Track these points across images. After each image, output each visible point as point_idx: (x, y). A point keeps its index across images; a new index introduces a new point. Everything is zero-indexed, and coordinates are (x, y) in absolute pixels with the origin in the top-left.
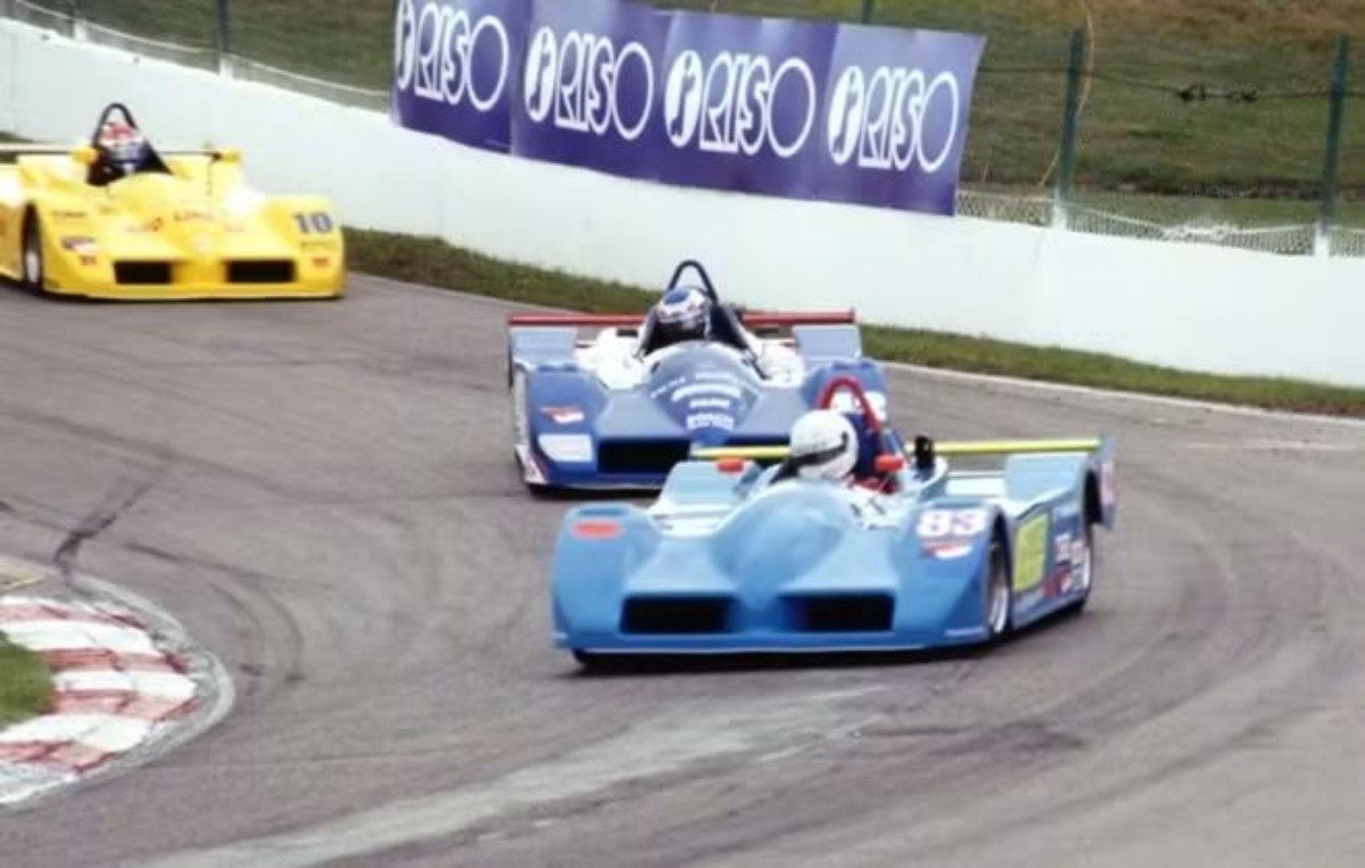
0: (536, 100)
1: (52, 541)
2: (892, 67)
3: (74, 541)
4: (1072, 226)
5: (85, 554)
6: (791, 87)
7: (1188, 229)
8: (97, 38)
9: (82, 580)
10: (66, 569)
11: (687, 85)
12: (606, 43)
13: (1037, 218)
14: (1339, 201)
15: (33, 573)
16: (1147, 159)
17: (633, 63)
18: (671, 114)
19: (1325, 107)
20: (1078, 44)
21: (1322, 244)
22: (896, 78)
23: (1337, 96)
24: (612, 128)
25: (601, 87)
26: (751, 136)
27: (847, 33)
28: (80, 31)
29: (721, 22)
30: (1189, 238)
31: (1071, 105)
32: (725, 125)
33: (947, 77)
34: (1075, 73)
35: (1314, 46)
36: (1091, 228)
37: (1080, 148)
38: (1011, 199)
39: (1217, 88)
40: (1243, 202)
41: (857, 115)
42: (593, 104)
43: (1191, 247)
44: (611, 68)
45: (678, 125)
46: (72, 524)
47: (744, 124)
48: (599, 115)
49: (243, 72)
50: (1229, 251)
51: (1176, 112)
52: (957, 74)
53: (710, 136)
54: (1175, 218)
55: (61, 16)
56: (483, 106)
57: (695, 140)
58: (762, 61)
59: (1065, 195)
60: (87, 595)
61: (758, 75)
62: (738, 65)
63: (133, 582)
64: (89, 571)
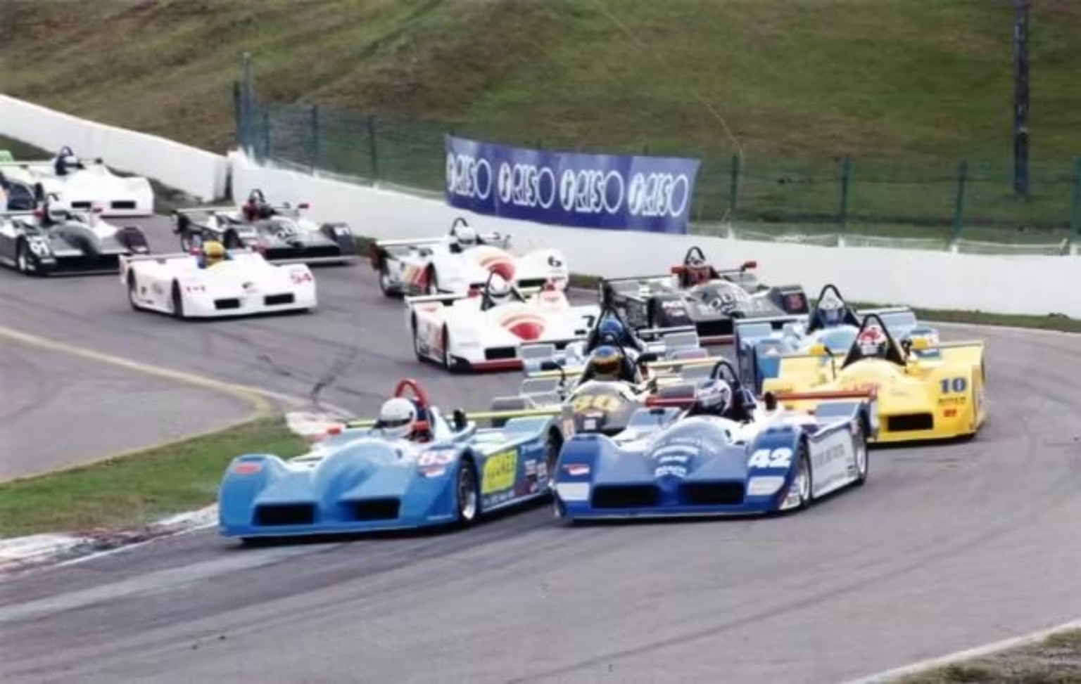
0: (504, 194)
1: (309, 388)
2: (657, 173)
3: (318, 387)
4: (737, 237)
5: (323, 393)
6: (612, 184)
7: (787, 238)
8: (322, 176)
9: (322, 404)
10: (315, 400)
11: (569, 184)
12: (533, 168)
13: (722, 235)
14: (848, 225)
15: (300, 402)
16: (768, 208)
17: (546, 176)
18: (563, 196)
19: (840, 185)
20: (735, 160)
21: (842, 242)
22: (659, 178)
23: (845, 180)
24: (538, 204)
25: (532, 187)
26: (597, 204)
27: (637, 160)
28: (316, 173)
29: (581, 157)
30: (786, 241)
31: (734, 187)
32: (586, 200)
33: (683, 177)
34: (735, 174)
35: (837, 159)
36: (745, 238)
37: (739, 205)
38: (710, 227)
39: (796, 178)
40: (810, 226)
41: (642, 194)
42: (529, 194)
43: (786, 245)
44: (536, 179)
45: (566, 201)
46: (316, 380)
47: (593, 200)
48: (532, 198)
49: (384, 187)
50: (803, 246)
51: (779, 189)
52: (687, 175)
53: (580, 205)
54: (781, 232)
55: (307, 168)
56: (483, 197)
57: (573, 208)
58: (600, 173)
59: (733, 226)
60: (323, 410)
61: (599, 179)
62: (590, 175)
63: (345, 405)
64: (325, 400)
